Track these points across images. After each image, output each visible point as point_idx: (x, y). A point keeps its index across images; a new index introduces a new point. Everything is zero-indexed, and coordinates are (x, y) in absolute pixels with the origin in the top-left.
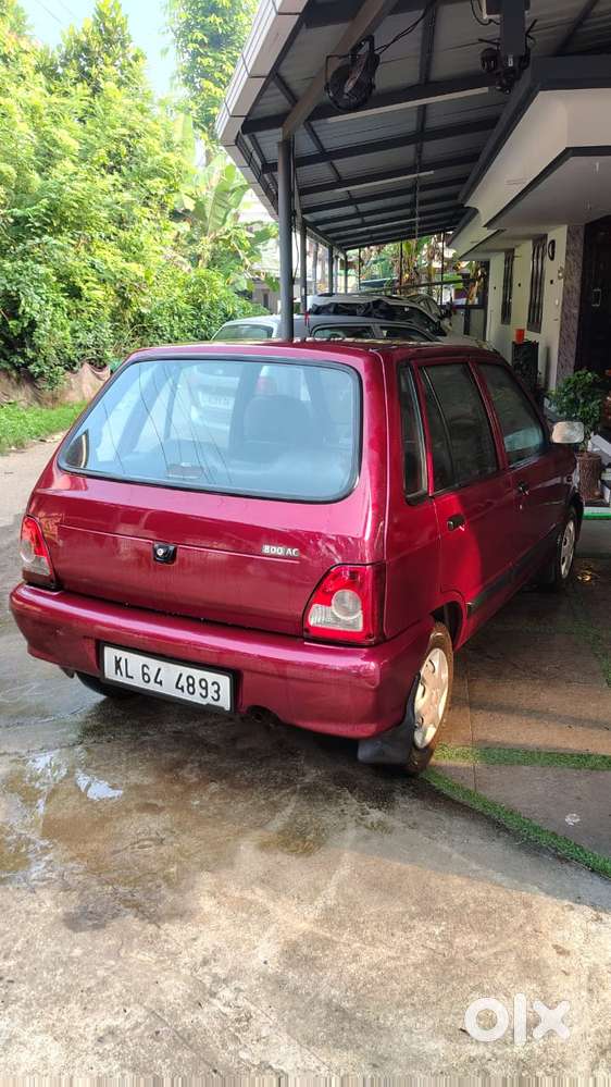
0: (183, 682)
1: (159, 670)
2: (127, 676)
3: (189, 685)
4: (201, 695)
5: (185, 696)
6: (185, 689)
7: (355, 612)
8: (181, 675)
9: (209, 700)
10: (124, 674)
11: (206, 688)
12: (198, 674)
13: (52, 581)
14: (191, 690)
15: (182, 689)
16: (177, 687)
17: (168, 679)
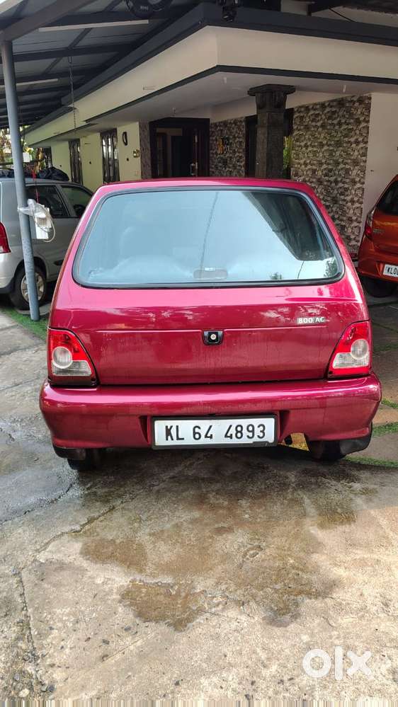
0: (233, 431)
1: (211, 427)
2: (178, 439)
3: (237, 432)
4: (248, 437)
5: (235, 441)
6: (234, 436)
8: (231, 426)
9: (256, 439)
10: (175, 437)
11: (253, 431)
12: (245, 422)
14: (239, 435)
15: (231, 437)
16: (226, 436)
17: (218, 432)
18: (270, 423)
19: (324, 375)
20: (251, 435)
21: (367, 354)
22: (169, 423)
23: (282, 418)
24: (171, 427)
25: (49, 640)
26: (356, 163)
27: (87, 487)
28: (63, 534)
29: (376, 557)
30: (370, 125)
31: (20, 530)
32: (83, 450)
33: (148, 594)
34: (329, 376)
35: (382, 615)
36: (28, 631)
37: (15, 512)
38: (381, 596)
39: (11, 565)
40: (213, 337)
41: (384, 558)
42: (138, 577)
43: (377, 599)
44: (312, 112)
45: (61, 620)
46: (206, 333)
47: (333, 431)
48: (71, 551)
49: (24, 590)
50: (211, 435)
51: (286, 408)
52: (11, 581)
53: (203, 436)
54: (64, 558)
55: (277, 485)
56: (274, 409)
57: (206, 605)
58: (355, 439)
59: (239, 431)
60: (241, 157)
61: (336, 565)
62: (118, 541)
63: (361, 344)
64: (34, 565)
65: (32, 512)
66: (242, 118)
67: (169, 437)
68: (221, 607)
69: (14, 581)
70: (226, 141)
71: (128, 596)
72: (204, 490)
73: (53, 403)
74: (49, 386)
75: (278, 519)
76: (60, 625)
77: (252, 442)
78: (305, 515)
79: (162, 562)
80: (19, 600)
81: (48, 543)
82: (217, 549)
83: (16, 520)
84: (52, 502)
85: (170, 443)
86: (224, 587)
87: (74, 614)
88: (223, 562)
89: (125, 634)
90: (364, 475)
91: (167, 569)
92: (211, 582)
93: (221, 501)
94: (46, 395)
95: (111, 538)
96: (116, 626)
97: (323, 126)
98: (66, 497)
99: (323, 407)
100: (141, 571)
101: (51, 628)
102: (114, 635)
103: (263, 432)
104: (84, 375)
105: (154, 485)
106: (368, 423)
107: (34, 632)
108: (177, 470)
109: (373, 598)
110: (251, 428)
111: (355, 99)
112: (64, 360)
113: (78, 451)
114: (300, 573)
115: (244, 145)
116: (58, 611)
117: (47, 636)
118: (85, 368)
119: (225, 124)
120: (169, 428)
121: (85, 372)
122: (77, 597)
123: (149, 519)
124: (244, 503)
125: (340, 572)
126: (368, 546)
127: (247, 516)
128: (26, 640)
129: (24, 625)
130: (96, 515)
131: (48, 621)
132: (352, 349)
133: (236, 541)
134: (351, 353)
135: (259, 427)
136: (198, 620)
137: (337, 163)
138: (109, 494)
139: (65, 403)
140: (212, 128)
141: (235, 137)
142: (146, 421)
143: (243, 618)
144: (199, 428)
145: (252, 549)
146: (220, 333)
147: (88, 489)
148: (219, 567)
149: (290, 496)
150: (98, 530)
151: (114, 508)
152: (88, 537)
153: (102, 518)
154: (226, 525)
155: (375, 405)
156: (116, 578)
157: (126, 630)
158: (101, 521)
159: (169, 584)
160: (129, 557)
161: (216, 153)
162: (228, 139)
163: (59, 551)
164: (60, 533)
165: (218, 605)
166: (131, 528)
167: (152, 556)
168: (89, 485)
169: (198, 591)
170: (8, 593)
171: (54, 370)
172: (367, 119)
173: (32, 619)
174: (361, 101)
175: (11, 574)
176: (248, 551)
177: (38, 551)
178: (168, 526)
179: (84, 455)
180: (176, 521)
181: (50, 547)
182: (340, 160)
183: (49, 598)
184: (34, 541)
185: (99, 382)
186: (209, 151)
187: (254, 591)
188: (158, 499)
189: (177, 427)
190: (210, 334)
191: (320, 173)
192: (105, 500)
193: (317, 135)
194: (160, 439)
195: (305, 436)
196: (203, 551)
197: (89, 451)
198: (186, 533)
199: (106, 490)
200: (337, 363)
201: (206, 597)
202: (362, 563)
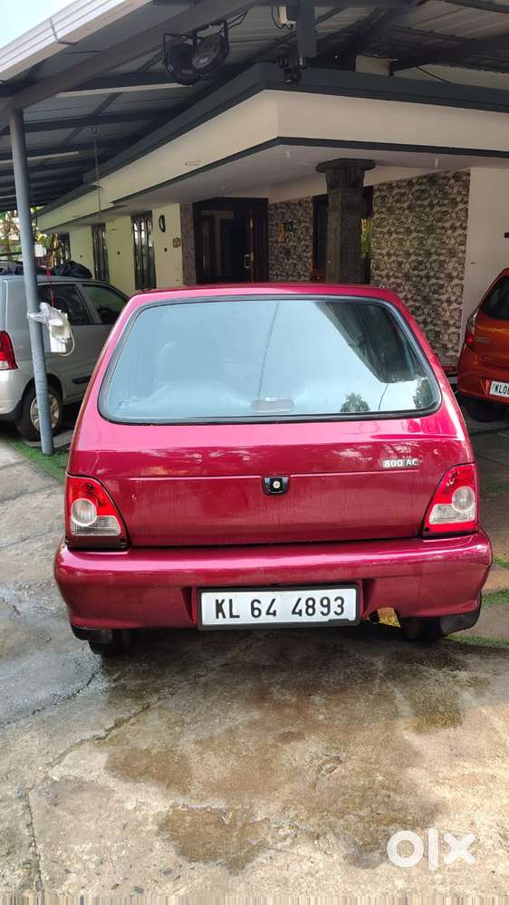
0: (302, 606)
1: (274, 600)
2: (232, 616)
3: (308, 607)
4: (322, 613)
5: (305, 619)
6: (304, 612)
7: (468, 504)
8: (299, 600)
9: (332, 616)
10: (227, 614)
11: (328, 606)
12: (317, 594)
13: (123, 540)
14: (310, 611)
15: (300, 613)
16: (294, 612)
18: (350, 595)
19: (419, 533)
20: (325, 610)
21: (473, 506)
22: (220, 596)
23: (366, 588)
24: (223, 601)
25: (64, 888)
26: (452, 253)
27: (114, 677)
28: (82, 742)
29: (489, 771)
30: (470, 206)
31: (27, 737)
32: (110, 631)
33: (193, 824)
34: (425, 533)
35: (500, 852)
36: (37, 876)
37: (20, 712)
38: (498, 825)
39: (16, 785)
40: (276, 485)
41: (500, 773)
42: (181, 801)
43: (493, 830)
44: (396, 191)
45: (80, 860)
46: (267, 480)
47: (431, 605)
48: (93, 764)
49: (32, 818)
50: (275, 611)
51: (371, 576)
52: (15, 807)
53: (264, 612)
54: (84, 775)
55: (359, 675)
56: (356, 576)
57: (269, 839)
58: (460, 614)
59: (310, 606)
60: (308, 246)
61: (438, 782)
62: (154, 751)
63: (465, 492)
64: (45, 784)
65: (42, 713)
66: (308, 197)
67: (220, 615)
68: (289, 841)
69: (19, 806)
70: (288, 227)
71: (168, 826)
72: (266, 682)
73: (71, 570)
74: (66, 549)
75: (362, 720)
76: (78, 866)
77: (327, 620)
78: (396, 715)
79: (212, 780)
80: (26, 832)
81: (63, 755)
82: (283, 762)
83: (22, 722)
84: (69, 698)
85: (221, 621)
86: (292, 814)
87: (97, 852)
88: (290, 779)
89: (163, 878)
90: (473, 660)
91: (218, 788)
92: (275, 807)
93: (288, 697)
94: (62, 560)
95: (145, 747)
96: (152, 867)
97: (410, 208)
98: (86, 692)
99: (418, 574)
100: (185, 792)
101: (68, 872)
102: (149, 881)
103: (341, 606)
104: (112, 534)
105: (200, 676)
106: (476, 594)
107: (45, 877)
108: (229, 655)
109: (487, 828)
110: (325, 602)
111: (450, 175)
112: (86, 515)
113: (103, 631)
114: (392, 794)
115: (312, 231)
116: (77, 848)
117: (61, 882)
118: (113, 526)
119: (287, 204)
120: (220, 602)
121: (114, 531)
122: (101, 828)
123: (194, 721)
124: (317, 699)
125: (443, 793)
126: (478, 757)
127: (321, 717)
128: (34, 888)
129: (32, 866)
130: (125, 716)
131: (63, 861)
132: (453, 499)
133: (307, 751)
134: (452, 505)
135: (336, 600)
136: (259, 860)
137: (429, 254)
138: (143, 687)
139: (86, 571)
140: (271, 210)
141: (300, 222)
142: (191, 593)
143: (318, 856)
144: (259, 602)
145: (328, 762)
146: (285, 480)
147: (115, 680)
148: (286, 786)
149: (377, 690)
150: (128, 736)
151: (148, 707)
152: (114, 745)
153: (133, 720)
154: (294, 730)
155: (484, 570)
156: (151, 802)
157: (165, 873)
158: (132, 725)
159: (221, 810)
160: (169, 774)
161: (277, 242)
162: (291, 223)
163: (76, 765)
164: (79, 741)
165: (285, 838)
166: (172, 734)
167: (199, 771)
168: (116, 675)
169: (259, 819)
170: (11, 822)
171: (73, 528)
172: (465, 200)
173: (42, 858)
174: (457, 177)
175: (14, 796)
176: (323, 764)
177: (50, 765)
178: (219, 731)
179: (110, 636)
180: (229, 724)
181: (67, 760)
182: (433, 250)
183: (64, 830)
184: (45, 752)
185: (131, 544)
186: (267, 237)
187: (332, 819)
188: (205, 695)
189: (231, 601)
190: (272, 481)
191: (407, 266)
192: (138, 695)
193: (403, 219)
194: (209, 617)
195: (396, 611)
196: (266, 766)
197: (116, 632)
198: (242, 740)
199: (139, 682)
200: (435, 516)
201: (269, 828)
202: (473, 780)
